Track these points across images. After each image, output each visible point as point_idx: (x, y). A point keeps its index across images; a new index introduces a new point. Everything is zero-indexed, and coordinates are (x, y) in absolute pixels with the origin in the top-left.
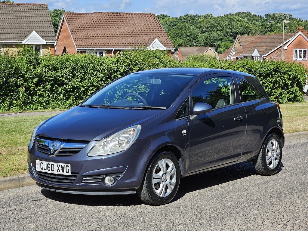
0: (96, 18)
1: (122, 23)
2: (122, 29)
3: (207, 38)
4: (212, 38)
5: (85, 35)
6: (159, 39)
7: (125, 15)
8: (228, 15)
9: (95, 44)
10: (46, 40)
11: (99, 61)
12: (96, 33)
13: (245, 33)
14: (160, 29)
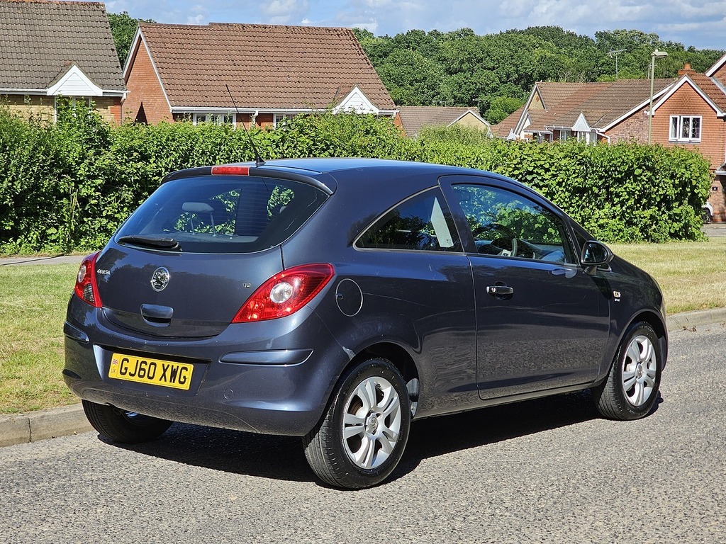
0: (215, 38)
1: (276, 49)
2: (275, 64)
3: (460, 87)
4: (472, 87)
5: (190, 77)
6: (361, 89)
7: (282, 30)
8: (508, 32)
9: (213, 99)
10: (102, 86)
11: (240, 139)
12: (217, 72)
13: (549, 76)
14: (364, 66)
